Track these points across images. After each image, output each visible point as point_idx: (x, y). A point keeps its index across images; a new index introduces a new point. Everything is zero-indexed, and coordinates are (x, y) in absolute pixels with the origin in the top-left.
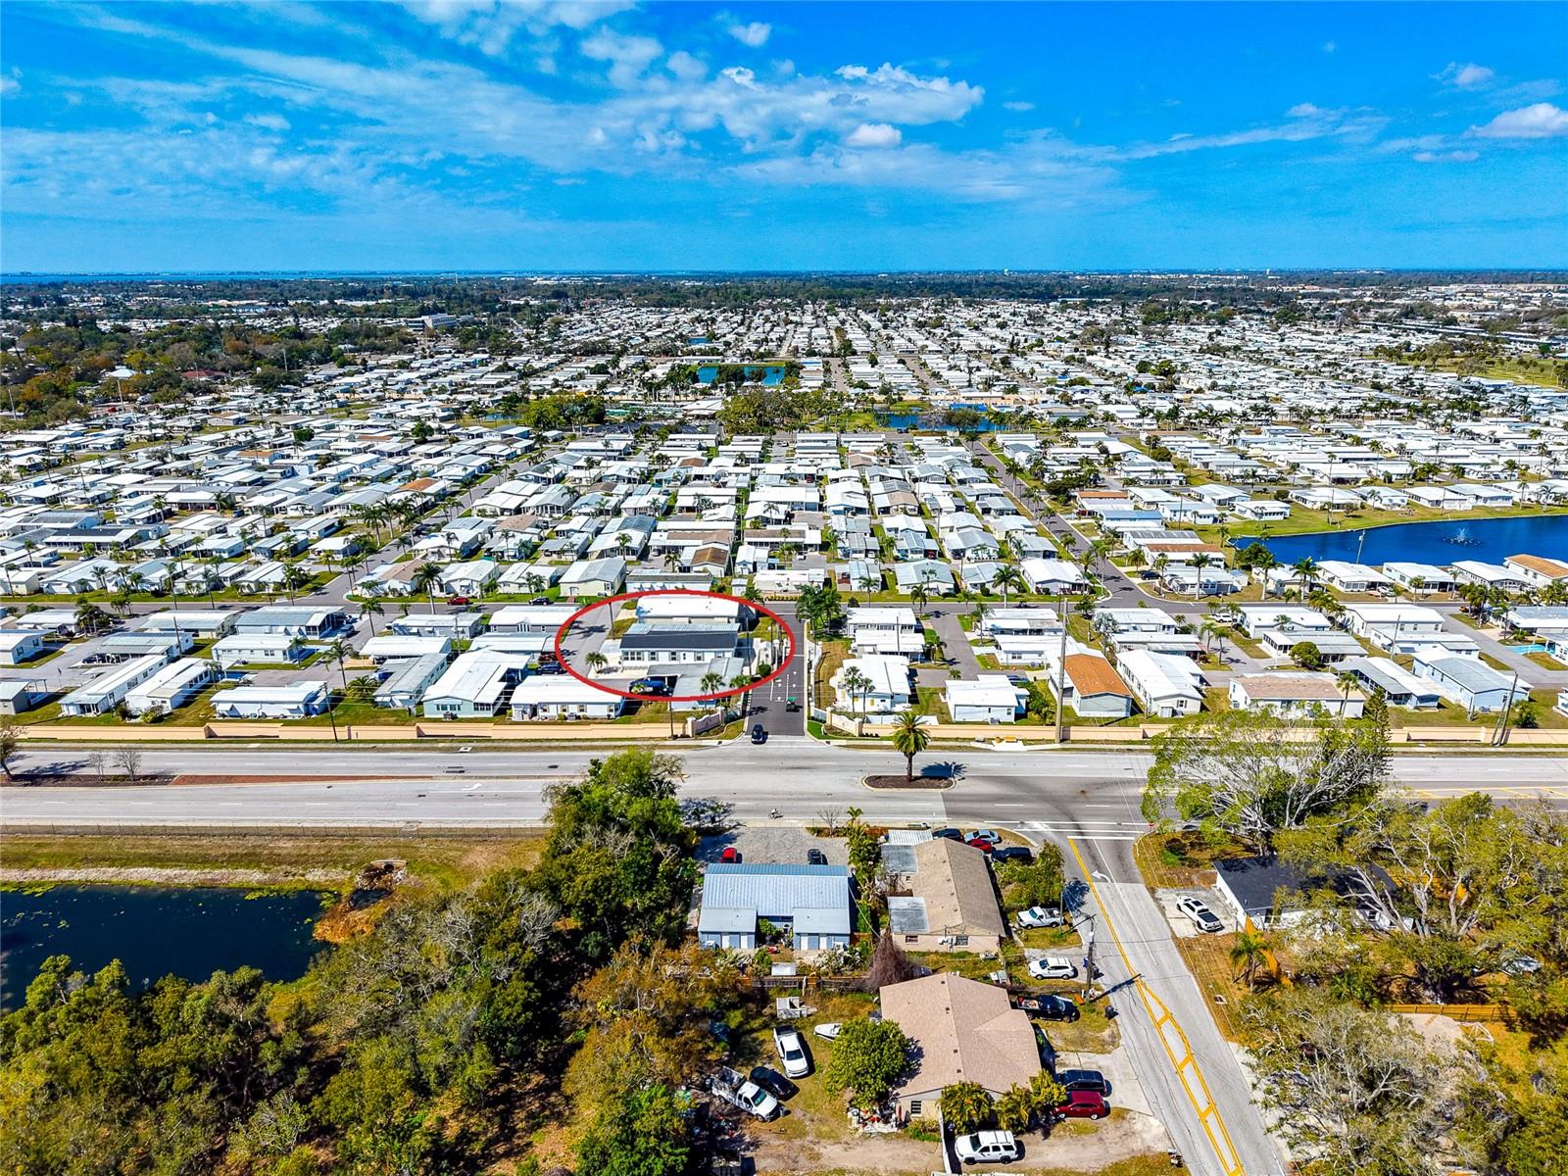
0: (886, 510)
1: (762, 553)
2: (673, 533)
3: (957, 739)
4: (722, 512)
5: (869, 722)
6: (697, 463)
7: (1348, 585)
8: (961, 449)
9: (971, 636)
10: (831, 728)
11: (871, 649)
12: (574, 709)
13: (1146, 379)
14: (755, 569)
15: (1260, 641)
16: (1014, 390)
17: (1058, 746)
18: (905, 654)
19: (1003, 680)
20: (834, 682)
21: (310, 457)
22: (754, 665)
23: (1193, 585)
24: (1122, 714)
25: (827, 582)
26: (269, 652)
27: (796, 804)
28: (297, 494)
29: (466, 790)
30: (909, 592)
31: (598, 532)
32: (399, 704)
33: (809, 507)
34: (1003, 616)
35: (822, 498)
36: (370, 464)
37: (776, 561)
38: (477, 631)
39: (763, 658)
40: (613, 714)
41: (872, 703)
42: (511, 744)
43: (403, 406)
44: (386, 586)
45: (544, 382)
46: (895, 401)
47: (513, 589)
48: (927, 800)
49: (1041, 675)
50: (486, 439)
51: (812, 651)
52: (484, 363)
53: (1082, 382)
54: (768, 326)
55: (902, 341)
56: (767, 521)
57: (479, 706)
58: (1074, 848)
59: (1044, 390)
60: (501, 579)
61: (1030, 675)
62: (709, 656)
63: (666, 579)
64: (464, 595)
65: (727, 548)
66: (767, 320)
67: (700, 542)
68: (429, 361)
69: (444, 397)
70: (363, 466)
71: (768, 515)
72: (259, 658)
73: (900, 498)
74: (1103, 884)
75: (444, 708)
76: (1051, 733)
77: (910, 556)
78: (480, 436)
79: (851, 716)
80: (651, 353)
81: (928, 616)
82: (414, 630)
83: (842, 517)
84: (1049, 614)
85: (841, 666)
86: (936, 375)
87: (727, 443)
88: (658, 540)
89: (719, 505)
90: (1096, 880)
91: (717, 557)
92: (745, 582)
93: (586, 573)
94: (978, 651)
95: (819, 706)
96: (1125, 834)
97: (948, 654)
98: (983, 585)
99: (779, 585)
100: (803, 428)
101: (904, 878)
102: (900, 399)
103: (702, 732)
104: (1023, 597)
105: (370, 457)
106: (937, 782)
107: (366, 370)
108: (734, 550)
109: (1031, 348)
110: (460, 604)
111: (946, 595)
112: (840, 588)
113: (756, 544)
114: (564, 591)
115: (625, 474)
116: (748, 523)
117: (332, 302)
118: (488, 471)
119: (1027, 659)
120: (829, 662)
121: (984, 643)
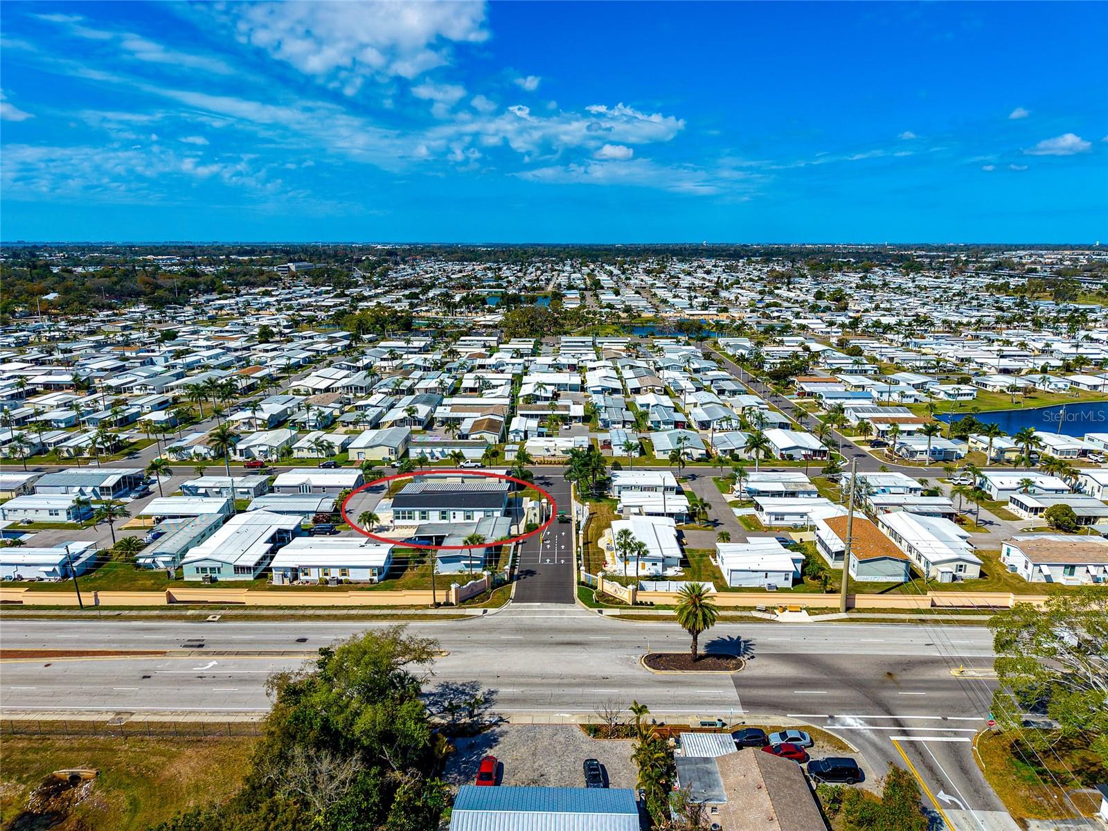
0: (637, 391)
1: (533, 423)
2: (455, 407)
3: (736, 608)
4: (499, 391)
5: (642, 589)
6: (481, 356)
7: (1062, 452)
8: (692, 348)
9: (729, 498)
10: (603, 595)
11: (636, 510)
12: (335, 573)
13: (823, 303)
14: (526, 437)
15: (1006, 503)
16: (725, 310)
17: (844, 615)
18: (671, 515)
19: (772, 543)
20: (602, 543)
21: (169, 352)
22: (522, 526)
23: (922, 453)
24: (901, 579)
25: (591, 448)
26: (54, 512)
27: (568, 691)
28: (145, 377)
29: (197, 670)
30: (666, 457)
31: (392, 406)
32: (162, 565)
33: (573, 388)
34: (757, 480)
35: (583, 382)
36: (216, 357)
37: (545, 430)
38: (261, 491)
39: (531, 517)
40: (376, 578)
41: (643, 567)
42: (265, 612)
43: (257, 319)
44: (192, 451)
45: (370, 304)
46: (635, 317)
47: (305, 454)
48: (716, 686)
49: (808, 536)
50: (315, 340)
51: (580, 511)
52: (327, 292)
53: (775, 305)
54: (539, 272)
55: (637, 281)
56: (538, 398)
57: (239, 569)
58: (903, 754)
59: (748, 310)
60: (297, 445)
61: (795, 537)
62: (478, 515)
63: (445, 445)
64: (261, 460)
65: (502, 419)
66: (538, 269)
67: (478, 414)
68: (287, 291)
69: (290, 312)
70: (210, 358)
71: (538, 393)
72: (44, 517)
73: (648, 381)
74: (955, 812)
75: (204, 570)
76: (836, 601)
77: (662, 426)
78: (311, 337)
79: (625, 581)
80: (453, 287)
81: (685, 478)
82: (202, 491)
83: (601, 396)
84: (801, 477)
85: (609, 526)
86: (665, 301)
87: (506, 343)
88: (442, 413)
89: (497, 386)
90: (945, 805)
91: (492, 426)
92: (516, 447)
93: (373, 439)
94: (739, 512)
95: (588, 570)
96: (956, 734)
97: (712, 515)
98: (732, 451)
99: (548, 450)
100: (565, 333)
101: (708, 810)
102: (639, 316)
103: (467, 599)
104: (770, 460)
105: (218, 351)
106: (724, 662)
107: (238, 296)
108: (508, 421)
109: (732, 285)
110: (254, 466)
111: (699, 460)
112: (605, 453)
113: (527, 416)
114: (352, 455)
115: (421, 363)
116: (521, 399)
117: (227, 256)
118: (311, 362)
119: (789, 521)
120: (598, 524)
121: (743, 505)
